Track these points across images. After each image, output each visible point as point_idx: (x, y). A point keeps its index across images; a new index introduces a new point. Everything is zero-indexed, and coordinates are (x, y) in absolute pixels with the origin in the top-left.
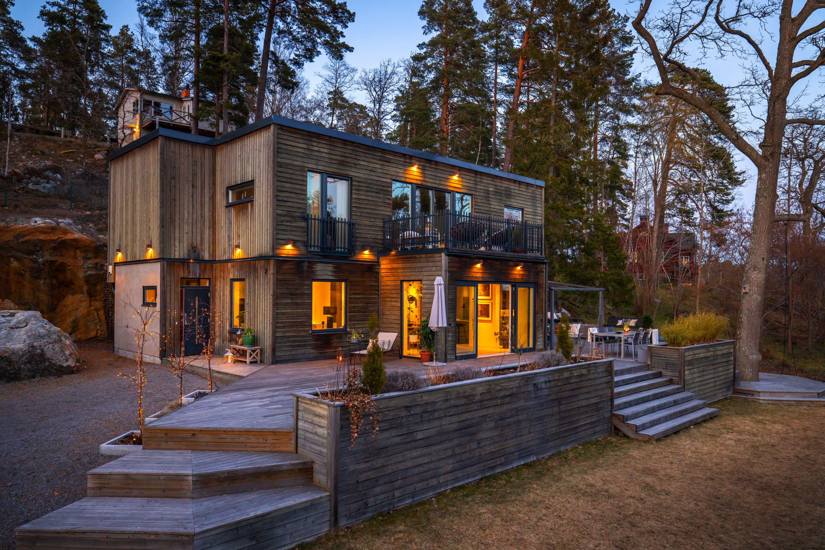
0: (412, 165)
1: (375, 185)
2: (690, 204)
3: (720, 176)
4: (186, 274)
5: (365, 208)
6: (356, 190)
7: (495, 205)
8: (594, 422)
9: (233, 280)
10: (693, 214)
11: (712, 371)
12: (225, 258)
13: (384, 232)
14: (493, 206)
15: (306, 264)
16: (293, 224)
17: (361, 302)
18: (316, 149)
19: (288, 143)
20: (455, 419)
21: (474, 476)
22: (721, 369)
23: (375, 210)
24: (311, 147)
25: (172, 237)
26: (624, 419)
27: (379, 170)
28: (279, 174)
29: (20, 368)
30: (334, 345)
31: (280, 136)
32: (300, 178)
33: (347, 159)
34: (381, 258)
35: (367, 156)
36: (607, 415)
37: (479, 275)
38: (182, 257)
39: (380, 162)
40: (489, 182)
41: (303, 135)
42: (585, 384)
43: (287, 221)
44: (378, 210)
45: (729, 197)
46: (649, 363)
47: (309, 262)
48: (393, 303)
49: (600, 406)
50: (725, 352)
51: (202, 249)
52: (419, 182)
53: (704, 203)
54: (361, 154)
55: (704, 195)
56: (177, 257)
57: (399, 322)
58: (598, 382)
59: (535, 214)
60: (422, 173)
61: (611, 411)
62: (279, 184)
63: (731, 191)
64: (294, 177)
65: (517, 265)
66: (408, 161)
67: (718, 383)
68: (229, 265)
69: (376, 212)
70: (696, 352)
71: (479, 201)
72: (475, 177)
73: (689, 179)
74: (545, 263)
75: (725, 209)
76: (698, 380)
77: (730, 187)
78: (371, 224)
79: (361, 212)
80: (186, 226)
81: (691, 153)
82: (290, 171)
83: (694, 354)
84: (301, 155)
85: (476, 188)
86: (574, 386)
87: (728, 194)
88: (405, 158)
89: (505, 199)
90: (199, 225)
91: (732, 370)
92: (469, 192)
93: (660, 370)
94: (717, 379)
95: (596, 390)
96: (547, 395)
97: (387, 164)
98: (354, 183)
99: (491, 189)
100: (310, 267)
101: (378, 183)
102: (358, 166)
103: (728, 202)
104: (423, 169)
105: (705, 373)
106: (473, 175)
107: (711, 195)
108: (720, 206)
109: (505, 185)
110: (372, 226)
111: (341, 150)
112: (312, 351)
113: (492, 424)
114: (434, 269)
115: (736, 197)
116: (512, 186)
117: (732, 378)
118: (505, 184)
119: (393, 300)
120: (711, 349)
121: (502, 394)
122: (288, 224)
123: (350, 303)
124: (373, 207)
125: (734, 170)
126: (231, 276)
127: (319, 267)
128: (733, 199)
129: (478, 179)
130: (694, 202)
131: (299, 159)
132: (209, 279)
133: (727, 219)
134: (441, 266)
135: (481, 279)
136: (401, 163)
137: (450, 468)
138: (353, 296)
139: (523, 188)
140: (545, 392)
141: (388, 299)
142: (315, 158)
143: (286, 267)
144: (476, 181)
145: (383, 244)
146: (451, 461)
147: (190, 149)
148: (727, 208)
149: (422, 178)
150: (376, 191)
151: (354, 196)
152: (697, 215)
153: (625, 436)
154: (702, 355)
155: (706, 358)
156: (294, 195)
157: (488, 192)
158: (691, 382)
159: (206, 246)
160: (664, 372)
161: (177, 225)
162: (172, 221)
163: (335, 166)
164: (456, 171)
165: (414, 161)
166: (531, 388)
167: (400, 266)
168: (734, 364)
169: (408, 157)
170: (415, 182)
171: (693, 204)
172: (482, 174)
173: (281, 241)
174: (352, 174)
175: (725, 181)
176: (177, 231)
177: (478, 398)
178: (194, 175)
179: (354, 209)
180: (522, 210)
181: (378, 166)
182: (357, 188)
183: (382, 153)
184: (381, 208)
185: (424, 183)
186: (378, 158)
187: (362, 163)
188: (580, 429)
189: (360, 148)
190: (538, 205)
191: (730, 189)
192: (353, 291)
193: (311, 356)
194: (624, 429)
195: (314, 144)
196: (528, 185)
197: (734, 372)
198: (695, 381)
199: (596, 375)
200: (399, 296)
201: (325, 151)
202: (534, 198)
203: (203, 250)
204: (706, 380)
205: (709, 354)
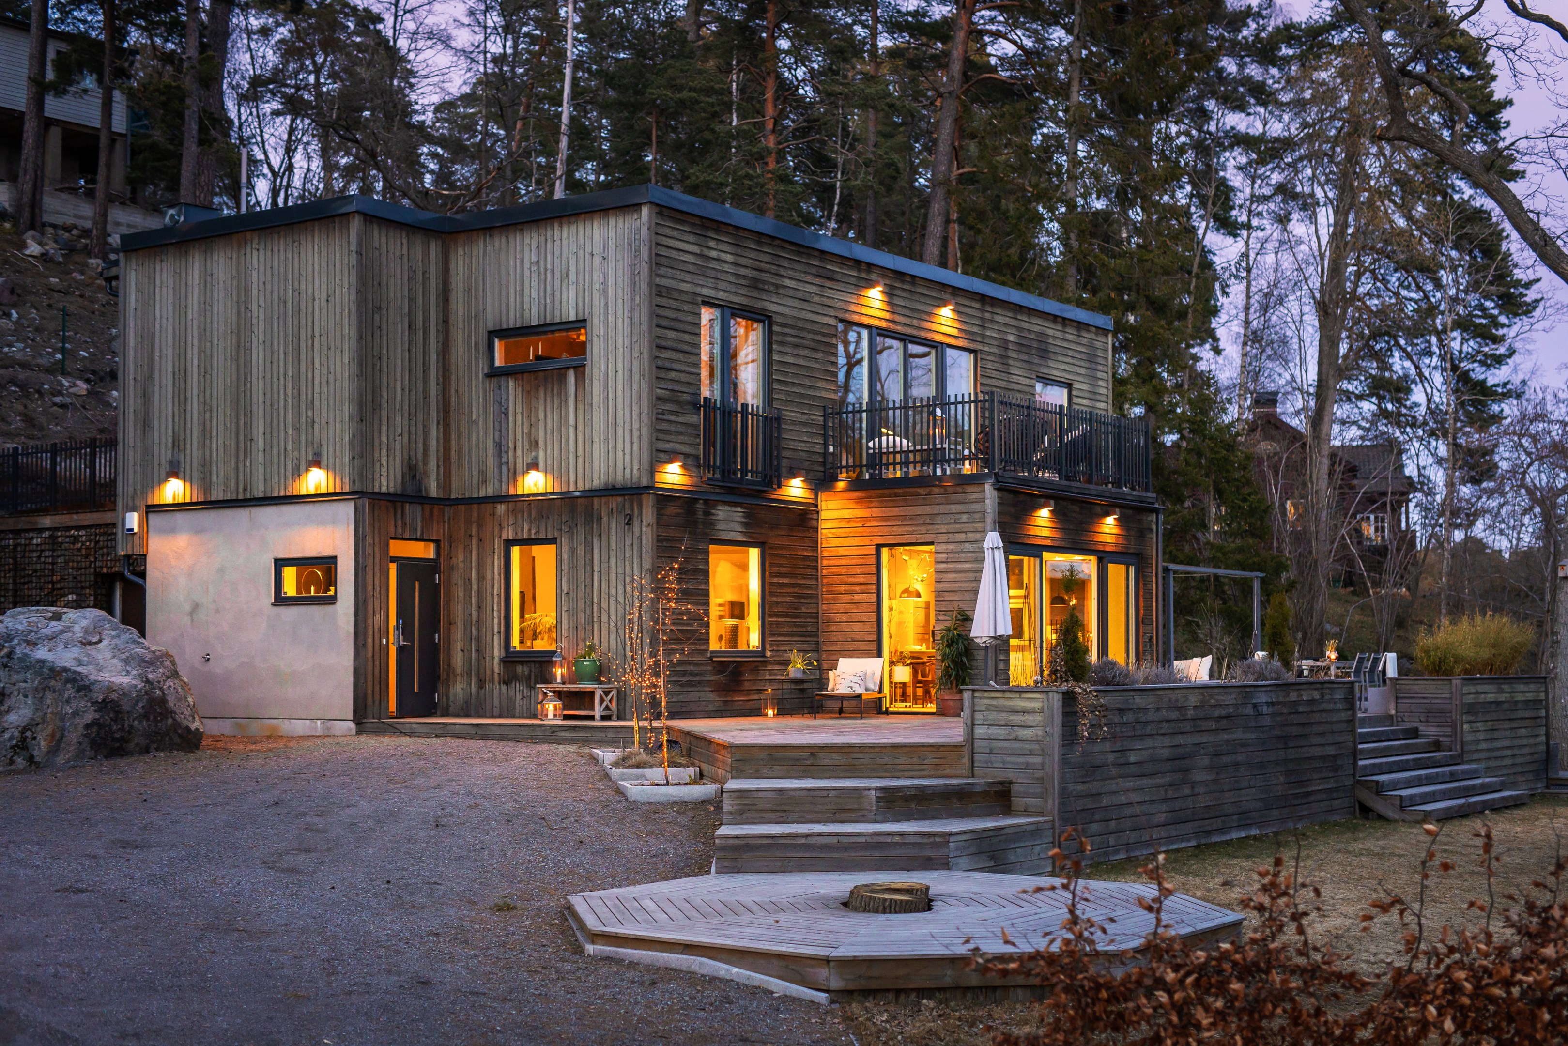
0: (871, 284)
1: (809, 331)
2: (1399, 364)
3: (1474, 286)
4: (400, 530)
5: (793, 384)
6: (781, 343)
7: (1018, 375)
8: (1331, 790)
9: (509, 544)
10: (1409, 391)
11: (1508, 733)
12: (489, 491)
13: (825, 436)
14: (1015, 378)
15: (700, 505)
16: (680, 419)
17: (788, 594)
18: (714, 254)
19: (672, 243)
20: (1167, 741)
21: (1188, 840)
22: (1523, 731)
23: (810, 387)
24: (706, 252)
25: (377, 443)
26: (1379, 789)
27: (816, 299)
28: (660, 311)
29: (131, 727)
30: (747, 685)
31: (661, 230)
32: (690, 318)
33: (764, 276)
34: (822, 497)
35: (797, 266)
36: (1349, 782)
37: (1046, 533)
38: (392, 490)
39: (818, 281)
40: (1007, 320)
41: (693, 225)
42: (1317, 717)
43: (672, 413)
44: (815, 388)
45: (1502, 350)
46: (1393, 712)
47: (706, 501)
48: (857, 597)
49: (1339, 762)
50: (1530, 696)
51: (425, 472)
52: (884, 324)
53: (1435, 361)
54: (786, 264)
55: (1434, 340)
56: (384, 489)
57: (875, 637)
58: (1335, 717)
59: (1094, 396)
60: (889, 303)
61: (1354, 776)
62: (660, 332)
63: (1504, 331)
64: (680, 316)
65: (1108, 514)
66: (864, 275)
67: (1519, 760)
68: (501, 509)
69: (811, 392)
70: (1480, 688)
71: (989, 365)
72: (983, 311)
73: (1397, 294)
74: (1156, 511)
75: (1490, 382)
76: (1483, 746)
77: (1503, 319)
78: (804, 418)
79: (788, 393)
80: (398, 419)
81: (1401, 223)
82: (675, 304)
83: (1477, 693)
84: (691, 268)
85: (983, 336)
86: (1303, 719)
87: (1498, 340)
88: (859, 270)
89: (1036, 361)
90: (420, 417)
91: (1543, 739)
92: (972, 346)
93: (1415, 725)
94: (1517, 752)
95: (1333, 732)
96: (1272, 728)
97: (828, 284)
98: (776, 328)
99: (1011, 338)
100: (707, 513)
101: (816, 327)
102: (781, 291)
103: (1499, 360)
104: (890, 293)
105: (1496, 735)
106: (978, 305)
107: (1456, 342)
108: (1478, 373)
109: (1036, 329)
110: (805, 424)
111: (753, 255)
112: (712, 696)
113: (1206, 761)
114: (965, 518)
115: (1517, 345)
116: (1052, 331)
117: (1544, 757)
118: (1038, 325)
119: (857, 588)
120: (1506, 687)
121: (1217, 713)
122: (672, 418)
123: (772, 594)
124: (807, 382)
125: (1510, 274)
126: (509, 533)
127: (721, 512)
128: (1512, 352)
129: (987, 316)
130: (1409, 357)
131: (687, 277)
132: (437, 542)
133: (1496, 408)
134: (984, 512)
135: (1048, 543)
136: (853, 281)
137: (1161, 818)
138: (775, 580)
139: (1071, 334)
140: (1267, 721)
141: (842, 588)
142: (712, 274)
143: (672, 509)
144: (983, 319)
145: (824, 464)
146: (1164, 807)
147: (405, 241)
148: (1495, 377)
149: (887, 315)
150: (812, 344)
151: (775, 357)
152: (1418, 395)
153: (1381, 817)
154: (1490, 697)
155: (1498, 703)
156: (680, 356)
157: (1004, 345)
158: (1473, 748)
159: (433, 463)
160: (1422, 728)
161: (384, 413)
162: (376, 407)
163: (744, 291)
164: (947, 297)
165: (874, 277)
166: (1249, 710)
167: (876, 512)
168: (1547, 726)
169: (864, 267)
170: (876, 323)
171: (1407, 364)
172: (994, 302)
173: (662, 455)
174: (773, 308)
175: (1489, 304)
176: (384, 429)
177: (1191, 713)
178: (412, 300)
179: (776, 386)
180: (1069, 386)
181: (814, 289)
182: (780, 338)
183: (822, 260)
184: (820, 384)
185: (892, 326)
186: (814, 271)
187: (787, 282)
188: (1312, 798)
189: (783, 248)
190: (1100, 375)
191: (1503, 326)
192: (776, 569)
193: (711, 708)
194: (1379, 806)
195: (712, 244)
196: (1081, 326)
197: (1547, 744)
198: (1480, 747)
199: (1331, 706)
200: (873, 579)
201: (729, 258)
202: (1091, 358)
203: (426, 474)
204: (1498, 749)
205: (1503, 697)
